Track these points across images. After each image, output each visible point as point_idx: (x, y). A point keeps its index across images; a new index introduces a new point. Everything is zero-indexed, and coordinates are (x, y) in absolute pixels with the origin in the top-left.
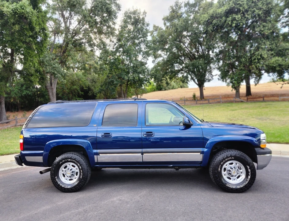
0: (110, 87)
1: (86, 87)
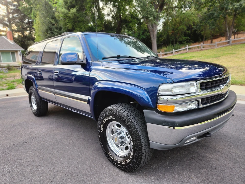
0: (208, 21)
1: (194, 25)
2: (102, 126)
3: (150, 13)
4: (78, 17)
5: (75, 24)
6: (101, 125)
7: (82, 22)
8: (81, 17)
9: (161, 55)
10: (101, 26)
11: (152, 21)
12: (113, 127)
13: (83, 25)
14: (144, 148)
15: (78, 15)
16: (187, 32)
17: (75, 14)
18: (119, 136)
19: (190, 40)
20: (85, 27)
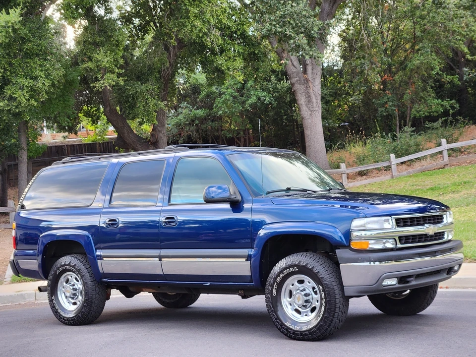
2: (274, 287)
3: (292, 22)
4: (24, 40)
5: (10, 64)
6: (272, 286)
7: (37, 55)
8: (34, 37)
9: (344, 176)
10: (112, 72)
11: (303, 49)
12: (291, 286)
13: (41, 66)
14: (337, 296)
15: (24, 31)
16: (447, 78)
17: (14, 30)
18: (303, 293)
19: (454, 115)
20: (48, 76)
